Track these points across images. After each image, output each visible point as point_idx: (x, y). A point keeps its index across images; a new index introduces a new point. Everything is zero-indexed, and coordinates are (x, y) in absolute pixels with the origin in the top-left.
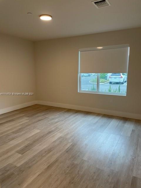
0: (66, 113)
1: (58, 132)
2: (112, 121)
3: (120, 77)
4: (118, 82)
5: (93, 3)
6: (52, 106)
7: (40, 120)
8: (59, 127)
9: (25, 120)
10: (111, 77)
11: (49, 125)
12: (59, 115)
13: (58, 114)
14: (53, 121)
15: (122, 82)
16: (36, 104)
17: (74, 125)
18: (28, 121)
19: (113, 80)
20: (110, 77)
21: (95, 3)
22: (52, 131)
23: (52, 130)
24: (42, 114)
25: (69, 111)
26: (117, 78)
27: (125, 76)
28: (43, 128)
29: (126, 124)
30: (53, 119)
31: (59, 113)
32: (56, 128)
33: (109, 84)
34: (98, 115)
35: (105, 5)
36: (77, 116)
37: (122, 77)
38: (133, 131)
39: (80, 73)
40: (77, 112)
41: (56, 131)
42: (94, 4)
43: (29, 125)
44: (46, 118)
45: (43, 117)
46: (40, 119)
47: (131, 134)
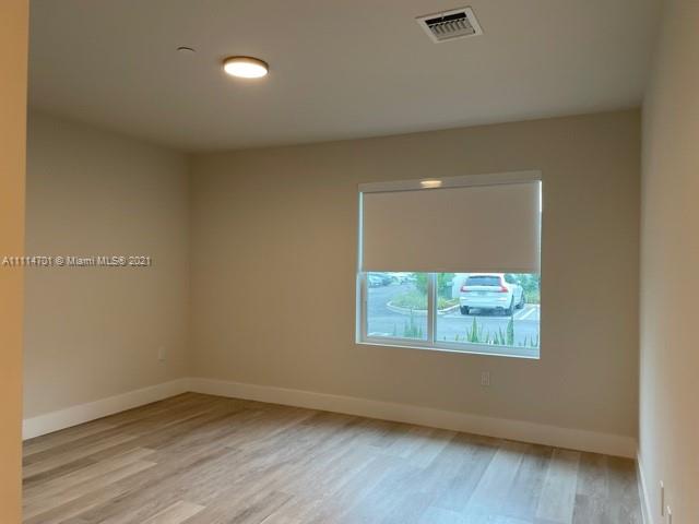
0: (310, 428)
1: (279, 512)
2: (491, 459)
3: (500, 288)
4: (494, 306)
5: (422, 22)
6: (253, 401)
7: (202, 461)
8: (284, 490)
9: (137, 462)
10: (466, 288)
11: (241, 483)
12: (282, 436)
13: (274, 433)
14: (255, 463)
15: (506, 306)
16: (188, 393)
17: (344, 481)
18: (154, 464)
19: (475, 300)
20: (462, 290)
21: (428, 22)
22: (254, 510)
23: (254, 502)
24: (213, 433)
25: (321, 418)
26: (489, 294)
27: (514, 286)
28: (215, 494)
29: (549, 471)
30: (256, 455)
31: (279, 431)
32: (272, 494)
33: (458, 314)
34: (436, 433)
35: (462, 31)
36: (354, 443)
37: (505, 291)
38: (580, 500)
39: (363, 270)
40: (354, 422)
41: (272, 506)
42: (426, 26)
43: (157, 482)
44: (228, 449)
45: (214, 444)
46: (206, 455)
47: (574, 514)
